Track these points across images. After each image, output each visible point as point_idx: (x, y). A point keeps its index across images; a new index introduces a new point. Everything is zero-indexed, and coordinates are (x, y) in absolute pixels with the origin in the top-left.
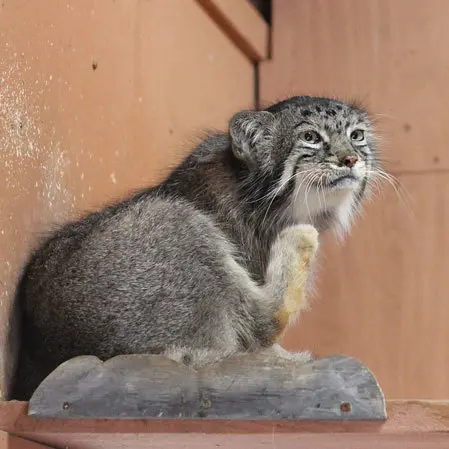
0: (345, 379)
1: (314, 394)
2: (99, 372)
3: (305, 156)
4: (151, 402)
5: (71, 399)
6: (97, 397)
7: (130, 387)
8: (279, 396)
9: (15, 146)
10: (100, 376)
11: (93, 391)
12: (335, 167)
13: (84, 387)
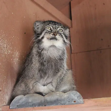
0: (74, 96)
1: (68, 99)
2: (24, 98)
3: (47, 32)
4: (35, 104)
5: (18, 104)
6: (24, 103)
7: (30, 101)
8: (61, 100)
9: (5, 52)
10: (24, 99)
11: (22, 102)
12: (51, 35)
13: (21, 101)
